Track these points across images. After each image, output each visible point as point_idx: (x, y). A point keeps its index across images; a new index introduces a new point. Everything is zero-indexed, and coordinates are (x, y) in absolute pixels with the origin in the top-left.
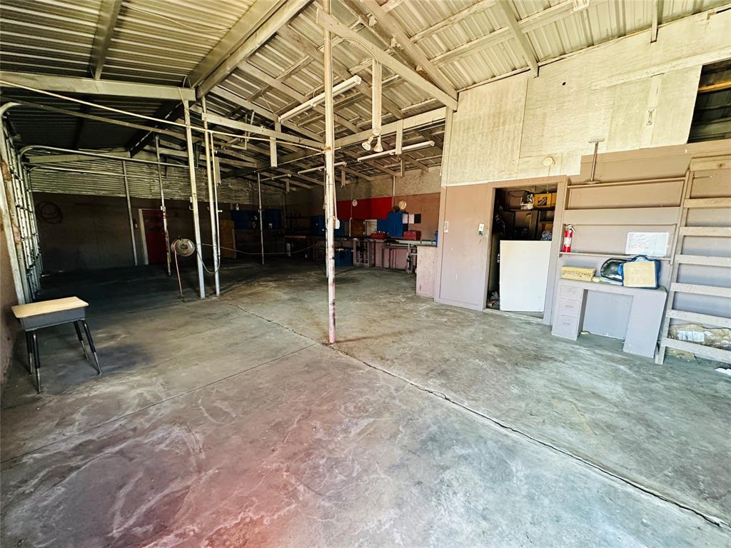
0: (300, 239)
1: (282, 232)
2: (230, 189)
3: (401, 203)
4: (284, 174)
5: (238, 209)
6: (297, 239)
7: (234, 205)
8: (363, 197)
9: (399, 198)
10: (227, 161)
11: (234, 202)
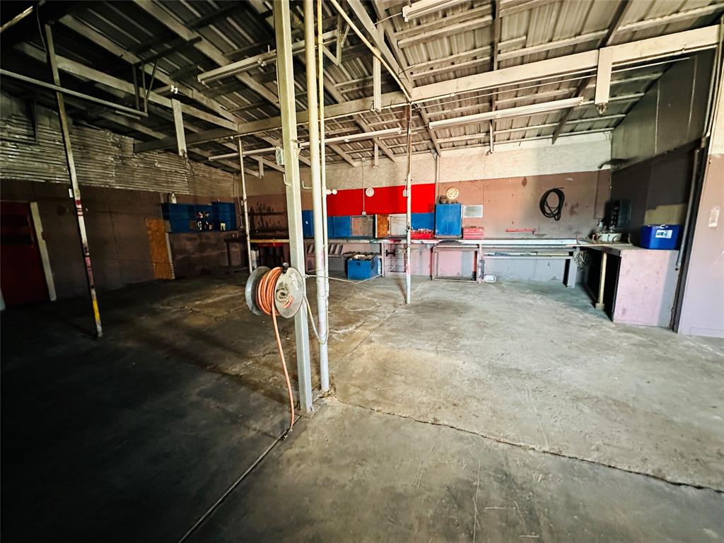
0: (276, 244)
1: (235, 234)
2: (158, 170)
3: (450, 191)
4: (271, 146)
5: (174, 201)
6: (272, 244)
7: (169, 195)
8: (385, 184)
9: (448, 186)
10: (193, 111)
11: (166, 191)
